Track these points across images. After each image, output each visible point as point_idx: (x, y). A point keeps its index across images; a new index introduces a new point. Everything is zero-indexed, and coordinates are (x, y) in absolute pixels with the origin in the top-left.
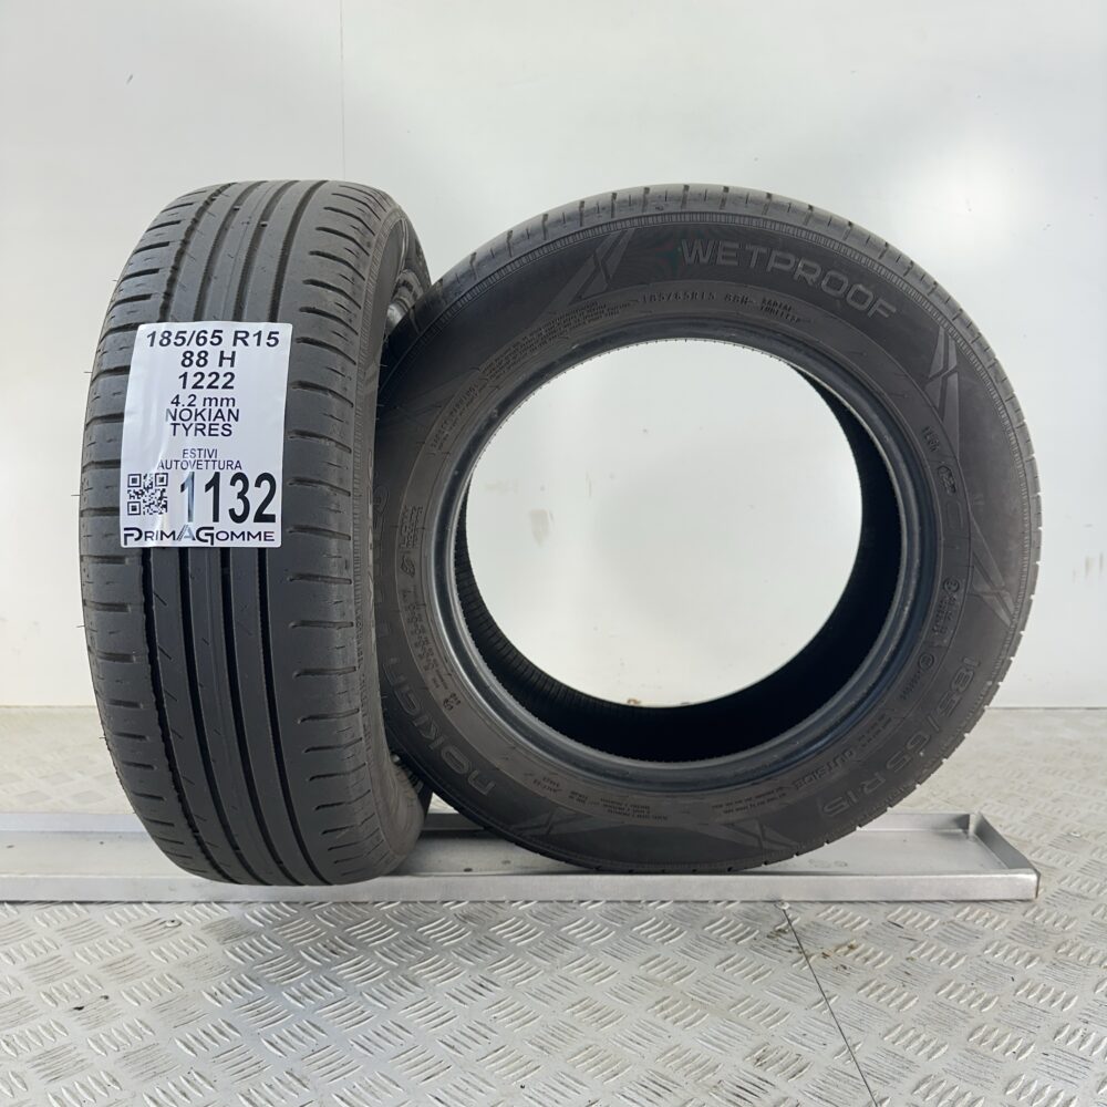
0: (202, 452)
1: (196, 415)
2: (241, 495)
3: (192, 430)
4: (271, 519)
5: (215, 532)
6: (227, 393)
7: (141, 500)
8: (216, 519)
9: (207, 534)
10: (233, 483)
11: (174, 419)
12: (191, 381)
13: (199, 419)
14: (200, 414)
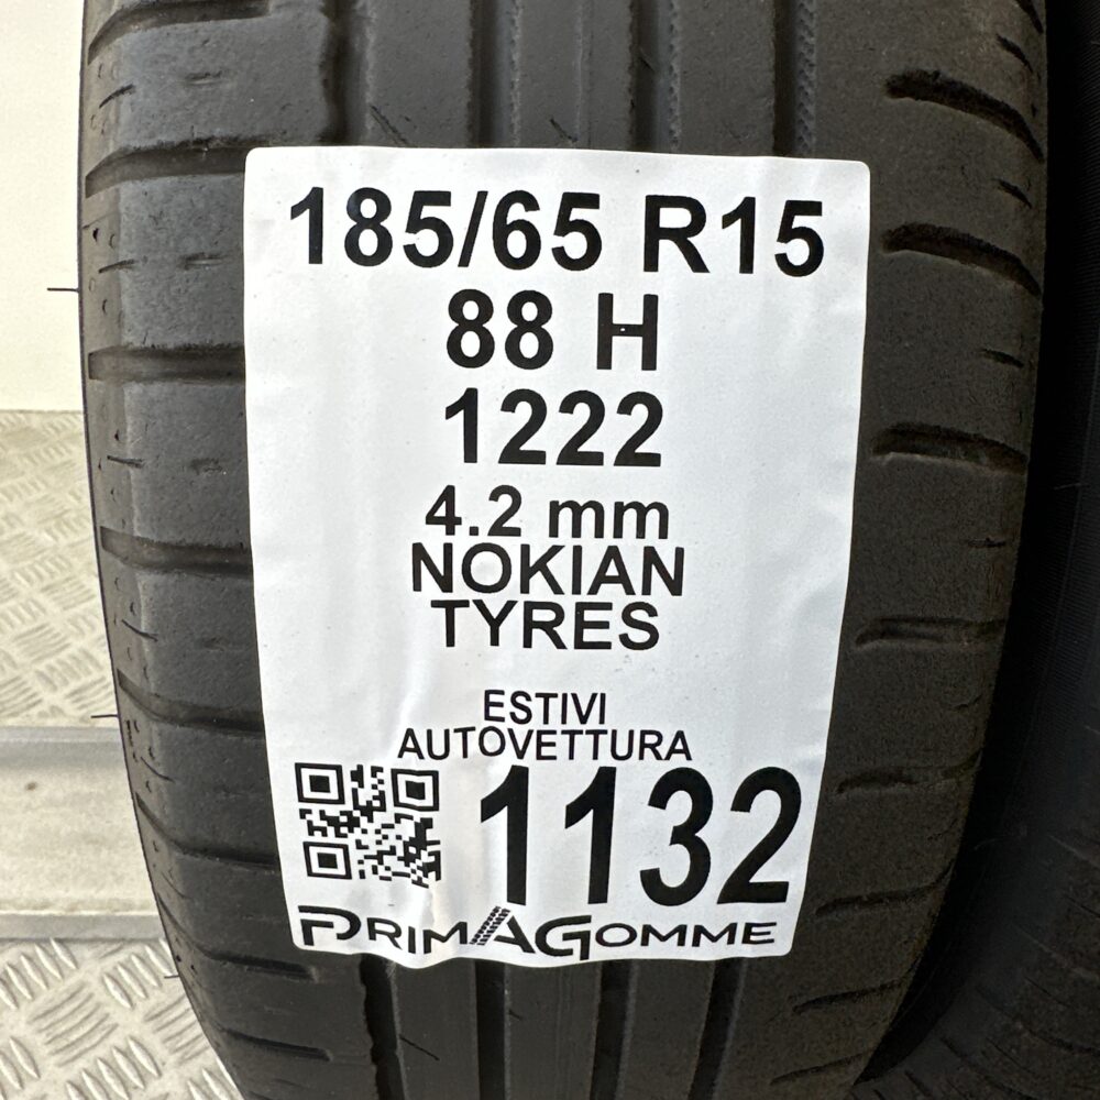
0: (555, 704)
1: (527, 573)
2: (685, 834)
3: (513, 625)
4: (776, 892)
5: (593, 928)
6: (636, 484)
7: (350, 841)
8: (598, 893)
9: (567, 937)
10: (659, 798)
11: (445, 583)
12: (496, 428)
13: (539, 589)
14: (542, 565)
